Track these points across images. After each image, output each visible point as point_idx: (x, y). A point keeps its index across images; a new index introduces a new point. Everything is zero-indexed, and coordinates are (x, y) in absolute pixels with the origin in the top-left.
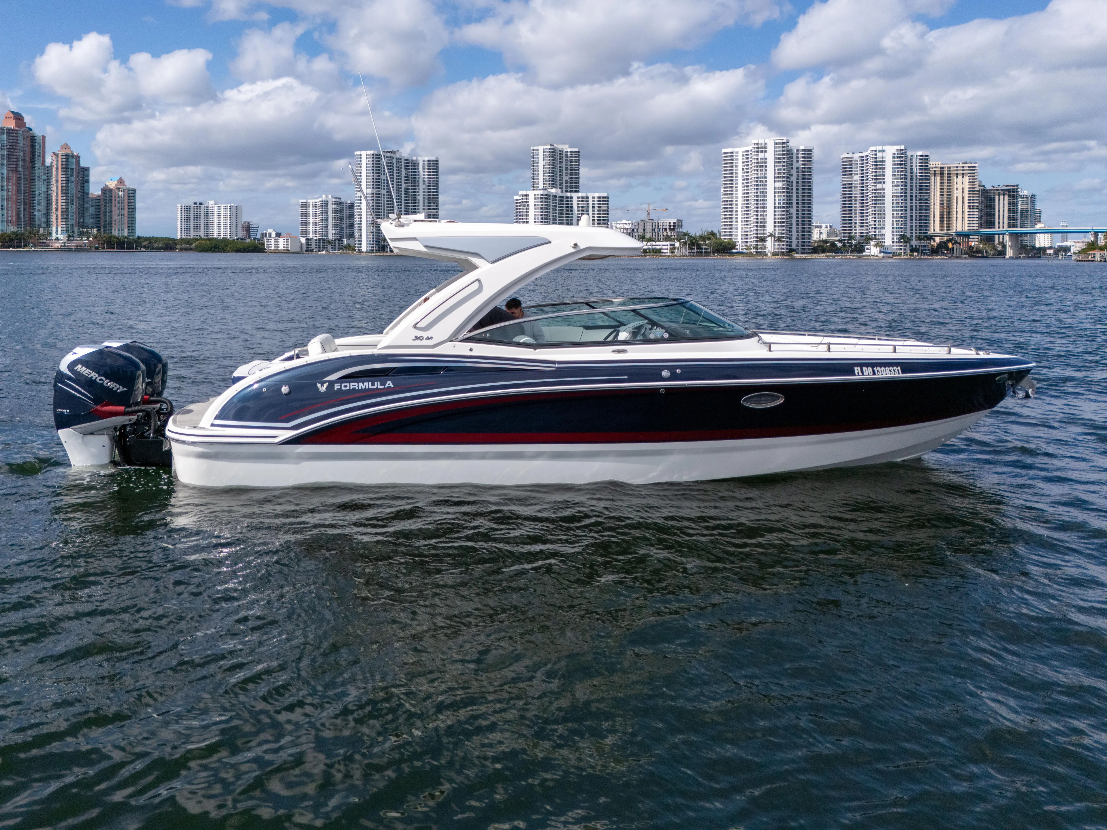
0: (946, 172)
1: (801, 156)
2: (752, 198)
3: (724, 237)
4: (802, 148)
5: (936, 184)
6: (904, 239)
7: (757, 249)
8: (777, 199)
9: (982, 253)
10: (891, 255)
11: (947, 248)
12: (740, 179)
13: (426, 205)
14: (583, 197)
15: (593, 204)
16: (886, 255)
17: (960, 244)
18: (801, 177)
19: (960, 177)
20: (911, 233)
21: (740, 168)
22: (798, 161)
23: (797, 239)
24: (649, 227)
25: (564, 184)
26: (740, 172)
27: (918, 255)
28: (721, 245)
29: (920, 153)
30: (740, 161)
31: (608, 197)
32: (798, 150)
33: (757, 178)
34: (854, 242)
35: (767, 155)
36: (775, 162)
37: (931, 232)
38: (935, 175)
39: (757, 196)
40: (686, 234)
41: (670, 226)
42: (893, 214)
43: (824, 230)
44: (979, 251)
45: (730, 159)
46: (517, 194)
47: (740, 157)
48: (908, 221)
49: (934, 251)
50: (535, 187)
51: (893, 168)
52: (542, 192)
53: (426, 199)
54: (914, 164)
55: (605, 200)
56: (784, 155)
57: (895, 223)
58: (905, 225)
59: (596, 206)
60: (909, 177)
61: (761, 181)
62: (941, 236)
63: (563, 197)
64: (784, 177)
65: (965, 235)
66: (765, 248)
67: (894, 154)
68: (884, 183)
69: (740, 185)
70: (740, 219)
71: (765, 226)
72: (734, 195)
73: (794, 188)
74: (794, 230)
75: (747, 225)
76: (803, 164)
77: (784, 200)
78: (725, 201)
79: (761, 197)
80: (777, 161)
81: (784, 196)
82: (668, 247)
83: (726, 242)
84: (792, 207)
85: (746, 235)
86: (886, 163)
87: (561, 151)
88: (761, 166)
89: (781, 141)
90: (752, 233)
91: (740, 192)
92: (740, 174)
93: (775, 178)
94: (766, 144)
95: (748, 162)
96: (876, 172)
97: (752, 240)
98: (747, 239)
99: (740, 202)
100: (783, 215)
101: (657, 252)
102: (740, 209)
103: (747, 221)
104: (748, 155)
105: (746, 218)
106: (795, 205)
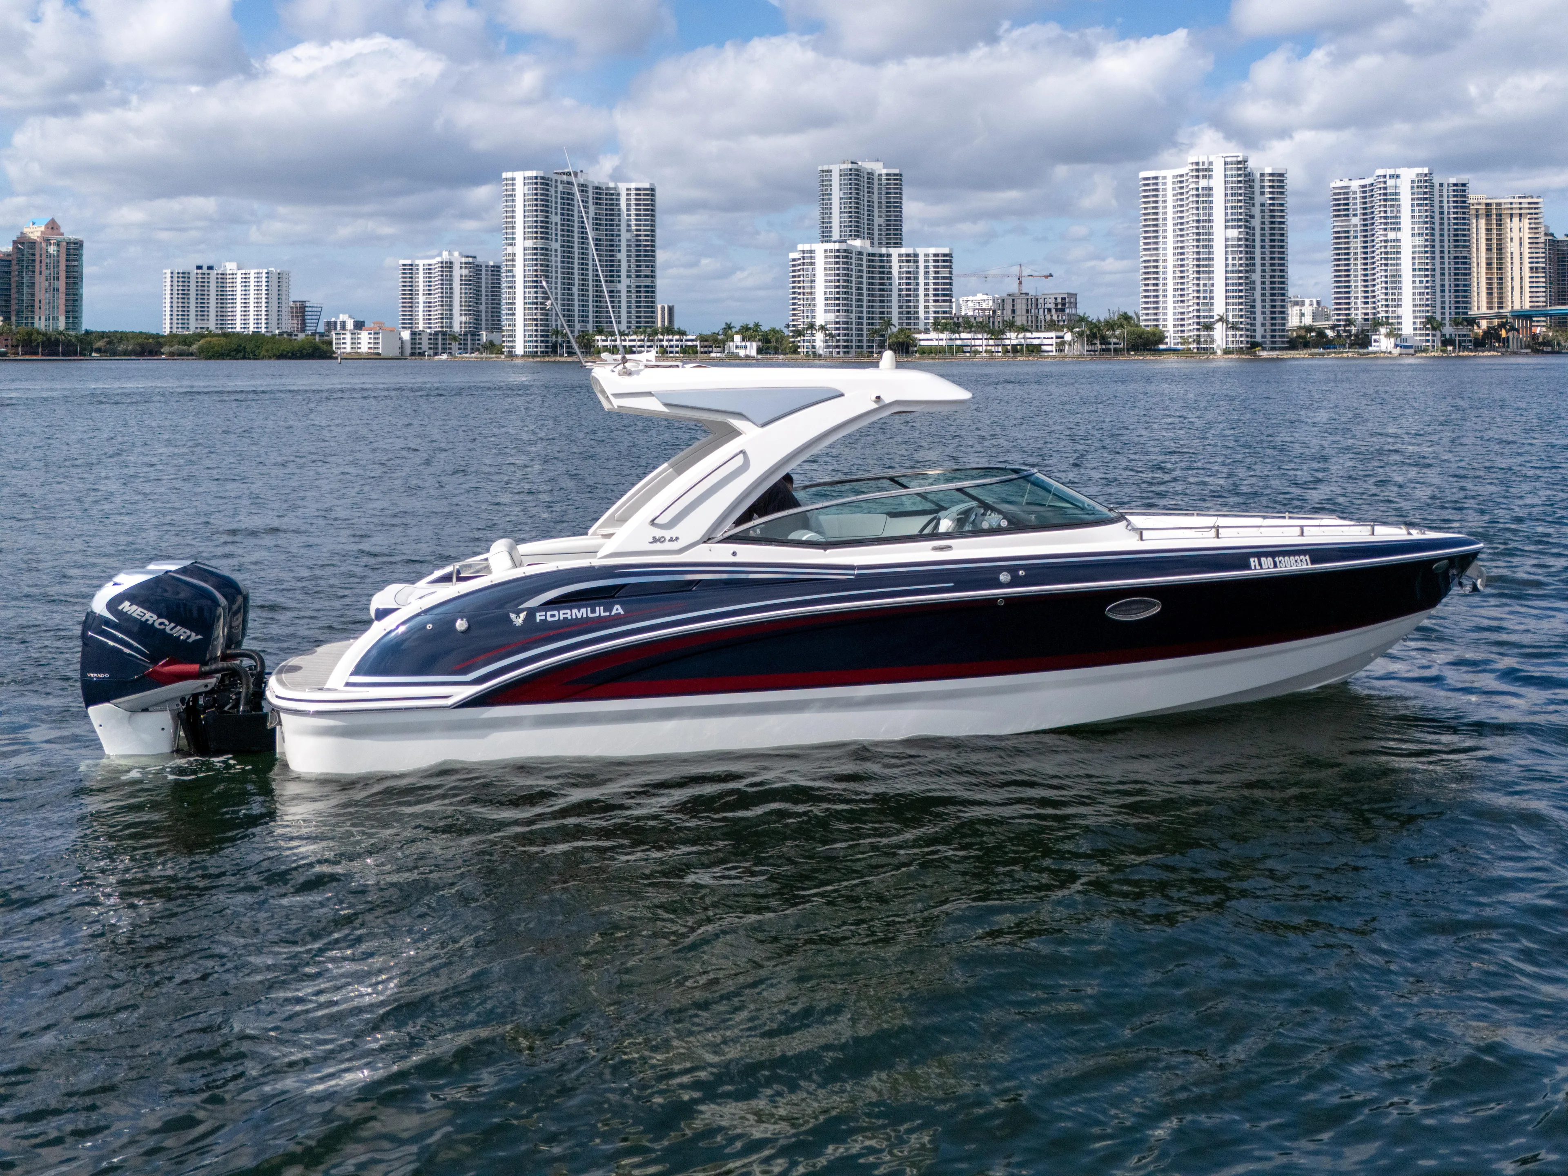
0: (1494, 212)
1: (1267, 184)
2: (1190, 255)
3: (1145, 323)
4: (1268, 170)
5: (1479, 230)
6: (1432, 323)
7: (1199, 343)
8: (1230, 257)
9: (1552, 346)
10: (1412, 351)
11: (1498, 338)
12: (1170, 222)
13: (633, 269)
14: (908, 255)
15: (926, 267)
16: (1404, 351)
17: (1517, 330)
18: (1267, 220)
19: (1516, 220)
20: (1443, 313)
21: (1170, 204)
22: (1262, 193)
23: (1263, 325)
24: (1021, 307)
25: (876, 232)
26: (1170, 210)
27: (1454, 351)
28: (1140, 337)
29: (1453, 180)
30: (1170, 193)
31: (951, 255)
32: (1262, 175)
33: (1198, 221)
34: (1354, 330)
35: (1212, 183)
36: (1226, 195)
37: (1473, 312)
38: (1477, 216)
39: (1198, 253)
40: (1082, 319)
41: (1056, 304)
42: (1414, 282)
43: (1308, 310)
44: (1547, 343)
45: (1153, 187)
46: (795, 250)
47: (1167, 187)
48: (1438, 294)
49: (1479, 344)
50: (826, 237)
51: (1412, 205)
52: (837, 246)
53: (633, 259)
54: (1445, 199)
55: (946, 260)
56: (1240, 182)
57: (1417, 297)
58: (1434, 300)
59: (932, 269)
60: (1437, 220)
61: (1204, 227)
62: (1490, 318)
63: (873, 255)
64: (1240, 220)
65: (1526, 316)
66: (1212, 341)
67: (1413, 181)
68: (1399, 229)
69: (1170, 234)
70: (1170, 293)
71: (1212, 304)
72: (1161, 251)
73: (1258, 238)
74: (1258, 309)
75: (1182, 301)
76: (1271, 199)
77: (1241, 259)
78: (1145, 261)
79: (1204, 253)
80: (1229, 192)
81: (1241, 252)
82: (1054, 341)
83: (1148, 332)
84: (1254, 271)
85: (1181, 319)
86: (1402, 197)
87: (870, 174)
88: (1203, 202)
89: (1235, 159)
90: (1191, 315)
91: (1170, 245)
92: (1170, 215)
93: (1226, 221)
94: (1211, 163)
95: (1182, 194)
96: (1385, 212)
97: (1191, 328)
98: (1182, 325)
99: (1170, 263)
100: (1241, 284)
101: (1035, 350)
102: (1170, 275)
103: (1182, 295)
104: (1181, 182)
105: (1180, 291)
106: (1258, 268)
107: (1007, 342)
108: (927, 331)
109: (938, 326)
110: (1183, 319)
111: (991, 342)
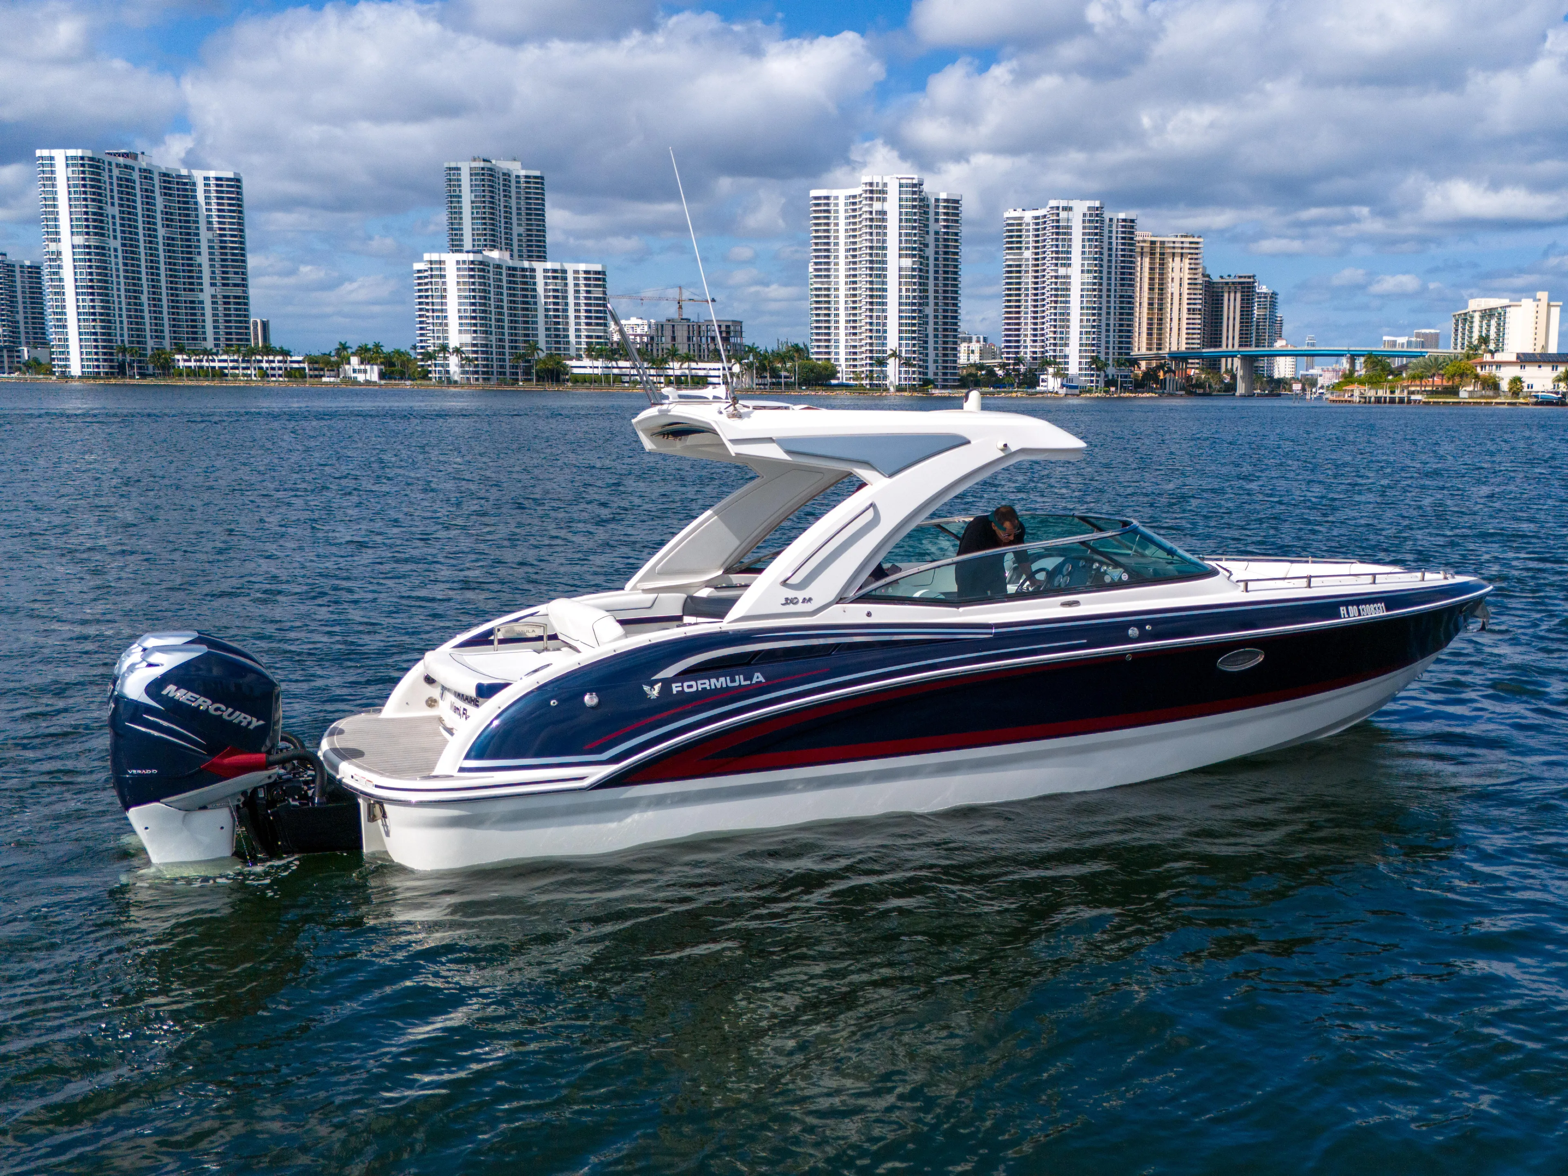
0: (1158, 250)
1: (941, 210)
2: (863, 285)
3: (816, 356)
4: (943, 196)
5: (1143, 270)
6: (1096, 363)
8: (904, 288)
9: (1204, 388)
10: (1077, 391)
11: (1157, 380)
12: (842, 248)
13: (218, 277)
14: (554, 271)
15: (576, 285)
16: (1070, 391)
17: (1174, 372)
18: (941, 250)
19: (1177, 259)
20: (1107, 354)
21: (842, 227)
22: (937, 221)
23: (936, 361)
24: (682, 334)
25: (515, 243)
26: (842, 235)
28: (812, 370)
29: (1122, 216)
30: (842, 215)
31: (604, 273)
33: (871, 248)
34: (1022, 368)
35: (887, 206)
36: (901, 220)
37: (1135, 352)
38: (1141, 254)
39: (871, 283)
40: (750, 350)
41: (721, 332)
42: (1082, 320)
43: (976, 347)
44: (1200, 385)
45: (824, 208)
46: (420, 259)
47: (842, 208)
48: (1104, 334)
49: (1139, 385)
50: (456, 246)
51: (1083, 240)
52: (470, 257)
54: (1114, 235)
55: (599, 278)
56: (914, 207)
57: (1084, 336)
58: (1099, 339)
59: (582, 289)
60: (1105, 257)
61: (877, 255)
62: (1149, 359)
63: (514, 269)
64: (914, 249)
65: (1182, 358)
66: (886, 377)
67: (1084, 215)
68: (1069, 265)
69: (842, 261)
70: (842, 324)
71: (885, 338)
72: (832, 279)
73: (931, 269)
74: (931, 344)
75: (855, 334)
76: (945, 227)
77: (914, 290)
78: (816, 289)
79: (878, 283)
80: (903, 217)
81: (915, 283)
82: (721, 373)
83: (820, 366)
84: (927, 305)
85: (853, 353)
86: (1073, 231)
87: (507, 175)
88: (877, 227)
89: (910, 181)
90: (864, 349)
91: (842, 273)
92: (842, 240)
93: (900, 249)
94: (885, 185)
95: (855, 217)
96: (1057, 246)
97: (864, 362)
98: (855, 360)
99: (842, 292)
100: (914, 318)
101: (701, 381)
102: (842, 306)
103: (855, 328)
104: (854, 204)
105: (852, 322)
106: (931, 301)
107: (670, 372)
108: (579, 358)
109: (592, 352)
110: (855, 353)
111: (653, 372)
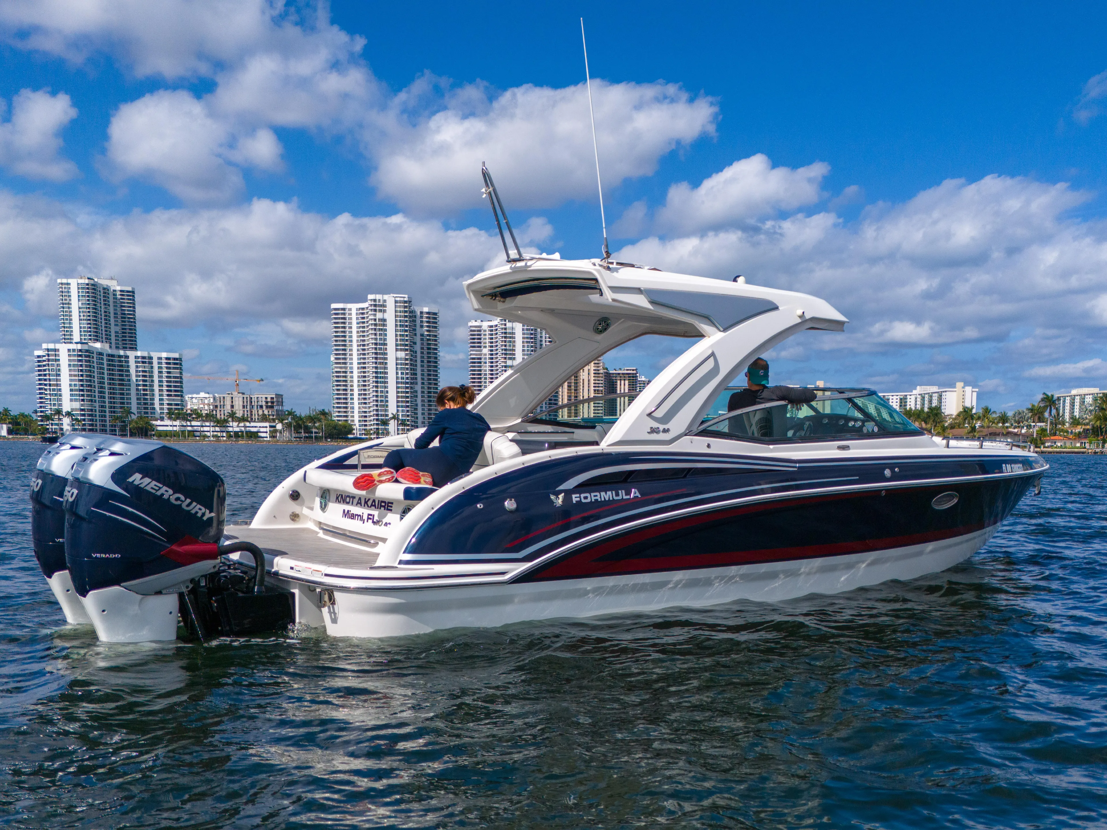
1: (425, 320)
2: (370, 369)
3: (338, 418)
4: (424, 310)
8: (400, 372)
12: (355, 344)
14: (144, 358)
15: (160, 368)
18: (425, 346)
21: (354, 330)
22: (422, 326)
24: (238, 403)
25: (113, 338)
26: (355, 335)
28: (335, 428)
30: (354, 321)
31: (180, 359)
32: (421, 313)
33: (376, 344)
35: (386, 316)
36: (396, 325)
39: (376, 368)
40: (290, 413)
41: (267, 402)
45: (341, 316)
46: (40, 349)
47: (354, 316)
50: (68, 339)
51: (523, 342)
52: (79, 346)
55: (177, 363)
56: (406, 316)
59: (164, 370)
61: (380, 349)
63: (113, 356)
64: (406, 345)
69: (355, 353)
70: (356, 396)
71: (387, 406)
72: (348, 365)
73: (419, 359)
74: (420, 411)
75: (365, 403)
76: (428, 331)
77: (407, 374)
78: (337, 372)
79: (381, 368)
80: (398, 323)
81: (407, 369)
82: (268, 429)
83: (340, 425)
84: (417, 384)
85: (364, 416)
86: (516, 336)
87: (106, 290)
88: (380, 330)
89: (402, 299)
90: (372, 414)
91: (355, 361)
92: (355, 338)
93: (397, 345)
94: (385, 301)
95: (363, 323)
96: (505, 346)
97: (372, 423)
98: (366, 421)
99: (355, 374)
100: (407, 392)
101: (253, 435)
102: (355, 384)
103: (365, 399)
104: (363, 314)
105: (363, 395)
106: (419, 381)
107: (230, 429)
108: (162, 419)
109: (172, 415)
110: (366, 417)
111: (217, 429)
